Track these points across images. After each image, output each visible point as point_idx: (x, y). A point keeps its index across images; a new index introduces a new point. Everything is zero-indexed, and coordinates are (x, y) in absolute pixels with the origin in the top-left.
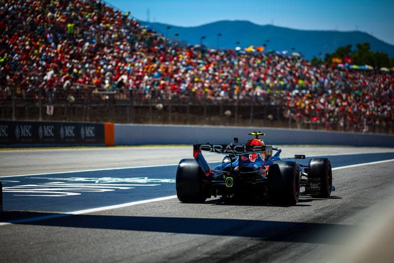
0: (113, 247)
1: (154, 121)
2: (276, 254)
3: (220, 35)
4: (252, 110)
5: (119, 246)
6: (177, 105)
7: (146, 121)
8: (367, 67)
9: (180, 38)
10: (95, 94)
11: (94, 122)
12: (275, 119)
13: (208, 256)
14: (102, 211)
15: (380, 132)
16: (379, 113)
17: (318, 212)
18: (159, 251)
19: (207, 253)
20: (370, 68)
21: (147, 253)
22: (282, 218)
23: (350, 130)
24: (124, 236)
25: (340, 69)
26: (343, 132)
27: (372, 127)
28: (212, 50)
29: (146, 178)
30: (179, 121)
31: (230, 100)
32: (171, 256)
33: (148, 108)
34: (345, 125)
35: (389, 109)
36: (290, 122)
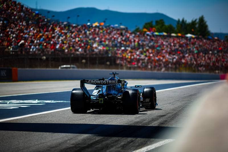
0: (18, 141)
1: (41, 66)
2: (112, 144)
3: (78, 16)
4: (98, 59)
5: (22, 141)
6: (54, 57)
7: (36, 66)
9: (55, 18)
10: (6, 51)
11: (6, 68)
12: (111, 64)
13: (74, 146)
14: (12, 120)
15: (172, 71)
16: (171, 61)
17: (136, 119)
18: (45, 143)
19: (73, 144)
20: (165, 34)
21: (38, 145)
22: (116, 123)
23: (154, 70)
24: (25, 135)
25: (148, 35)
26: (150, 72)
27: (167, 69)
28: (74, 25)
29: (37, 100)
31: (85, 54)
32: (52, 146)
33: (37, 59)
34: (151, 67)
35: (177, 57)
36: (119, 66)
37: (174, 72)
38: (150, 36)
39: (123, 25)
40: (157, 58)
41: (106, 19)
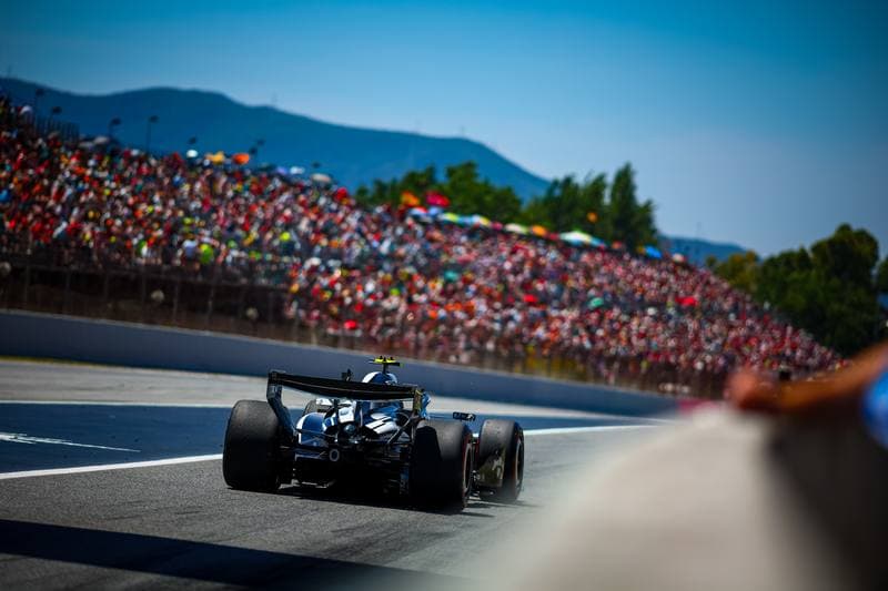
3: (154, 119)
4: (212, 293)
6: (43, 267)
9: (63, 119)
12: (262, 318)
15: (495, 367)
16: (497, 327)
17: (339, 537)
20: (483, 221)
23: (428, 357)
25: (417, 219)
27: (480, 356)
28: (135, 153)
31: (165, 267)
35: (518, 317)
36: (295, 328)
37: (502, 373)
38: (424, 225)
39: (323, 173)
40: (442, 313)
41: (261, 143)
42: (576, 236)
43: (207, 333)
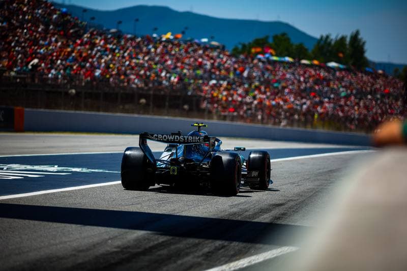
0: (20, 237)
1: (66, 107)
2: (188, 251)
3: (137, 20)
4: (168, 99)
5: (27, 236)
6: (90, 91)
7: (57, 106)
8: (288, 59)
9: (96, 22)
10: (5, 76)
11: (4, 106)
12: (191, 110)
13: (119, 250)
15: (298, 126)
16: (299, 108)
17: (232, 208)
18: (68, 243)
19: (118, 247)
20: (290, 60)
21: (56, 245)
22: (196, 213)
23: (267, 123)
24: (32, 226)
25: (260, 60)
26: (260, 125)
27: (291, 122)
28: (129, 36)
29: (56, 166)
30: (91, 108)
31: (146, 88)
32: (81, 249)
33: (60, 93)
34: (263, 118)
35: (308, 103)
36: (206, 113)
37: (301, 129)
38: (263, 62)
39: (215, 41)
40: (274, 103)
41: (186, 28)
42: (332, 64)
43: (166, 117)
